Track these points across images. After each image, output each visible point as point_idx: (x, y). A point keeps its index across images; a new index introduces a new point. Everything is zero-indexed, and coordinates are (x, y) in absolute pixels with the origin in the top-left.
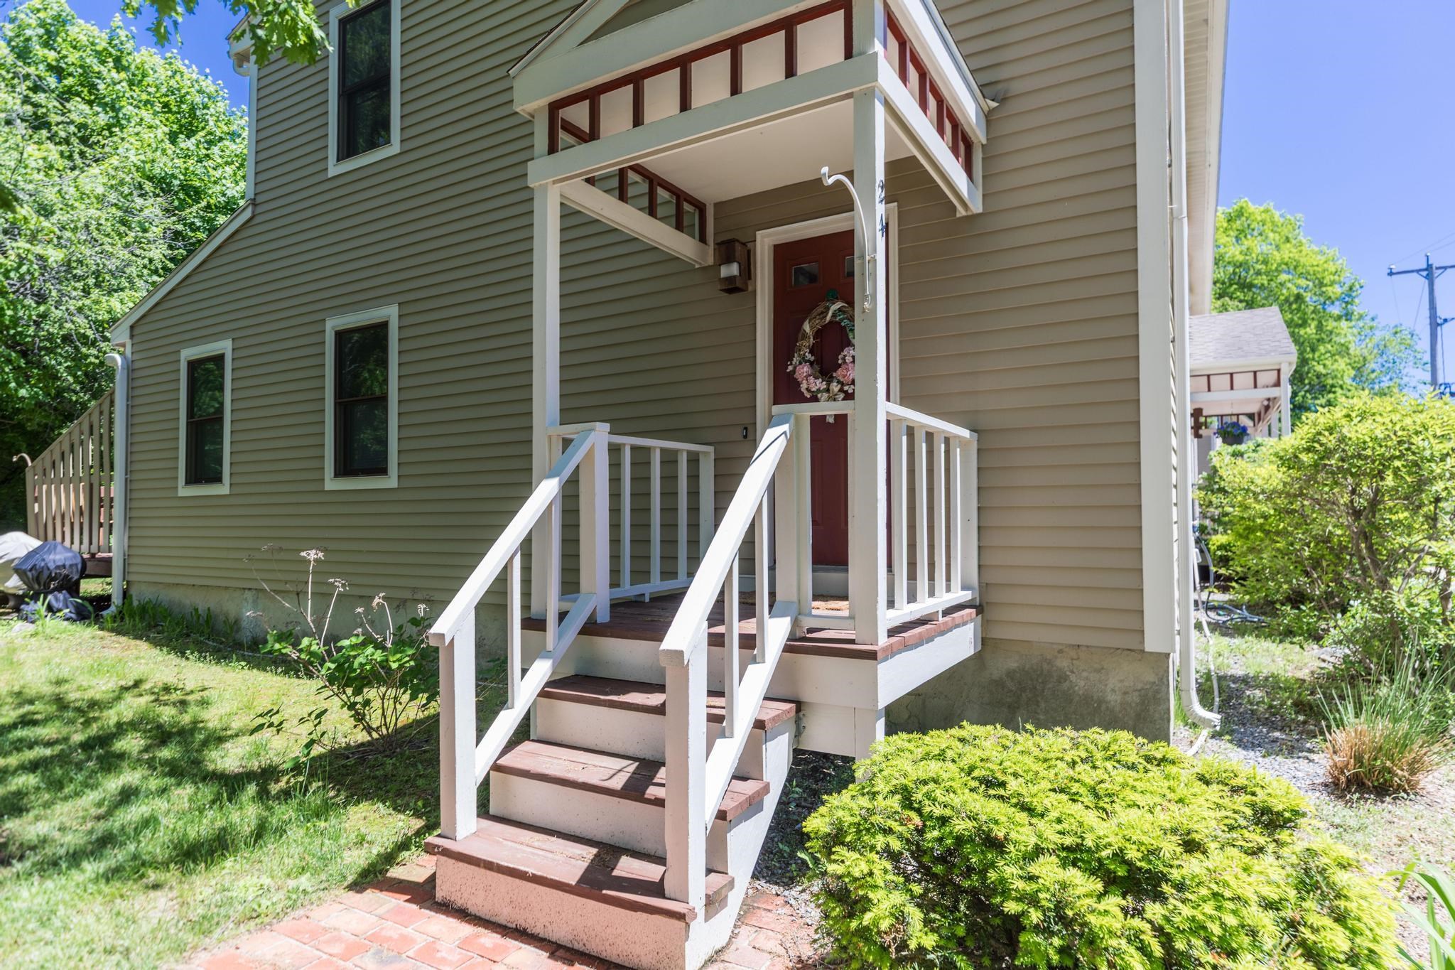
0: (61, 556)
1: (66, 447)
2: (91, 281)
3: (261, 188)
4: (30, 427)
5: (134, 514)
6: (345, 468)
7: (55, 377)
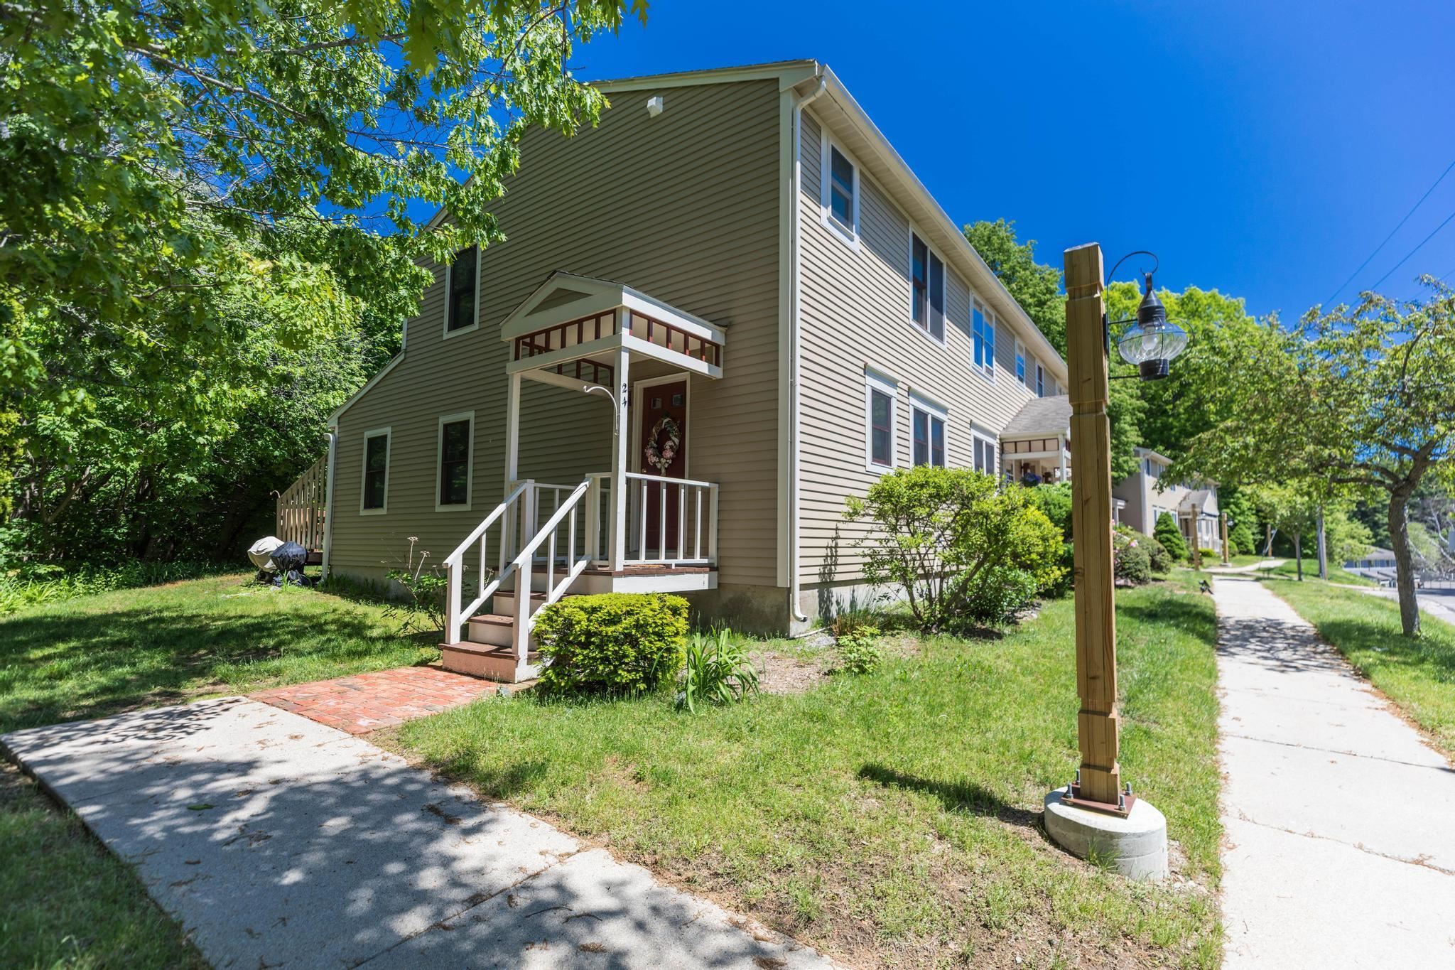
0: (296, 550)
1: (300, 487)
2: (317, 385)
3: (410, 343)
4: (277, 473)
5: (336, 526)
6: (446, 500)
7: (295, 443)
